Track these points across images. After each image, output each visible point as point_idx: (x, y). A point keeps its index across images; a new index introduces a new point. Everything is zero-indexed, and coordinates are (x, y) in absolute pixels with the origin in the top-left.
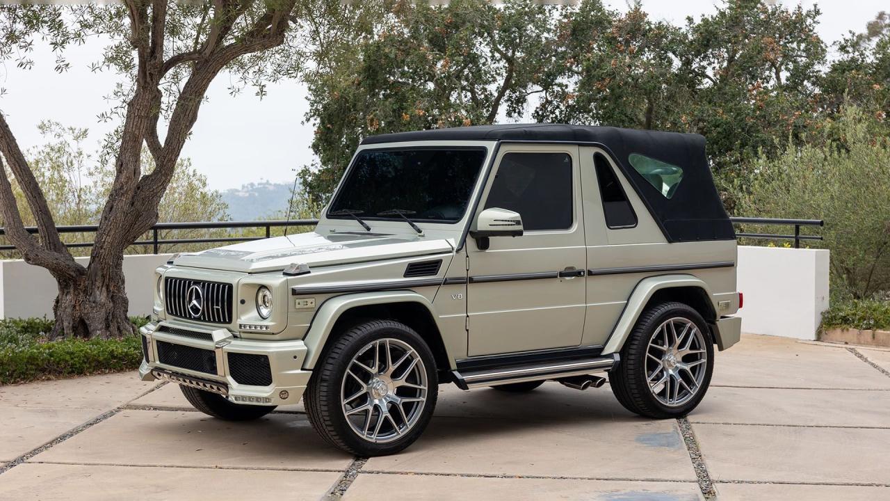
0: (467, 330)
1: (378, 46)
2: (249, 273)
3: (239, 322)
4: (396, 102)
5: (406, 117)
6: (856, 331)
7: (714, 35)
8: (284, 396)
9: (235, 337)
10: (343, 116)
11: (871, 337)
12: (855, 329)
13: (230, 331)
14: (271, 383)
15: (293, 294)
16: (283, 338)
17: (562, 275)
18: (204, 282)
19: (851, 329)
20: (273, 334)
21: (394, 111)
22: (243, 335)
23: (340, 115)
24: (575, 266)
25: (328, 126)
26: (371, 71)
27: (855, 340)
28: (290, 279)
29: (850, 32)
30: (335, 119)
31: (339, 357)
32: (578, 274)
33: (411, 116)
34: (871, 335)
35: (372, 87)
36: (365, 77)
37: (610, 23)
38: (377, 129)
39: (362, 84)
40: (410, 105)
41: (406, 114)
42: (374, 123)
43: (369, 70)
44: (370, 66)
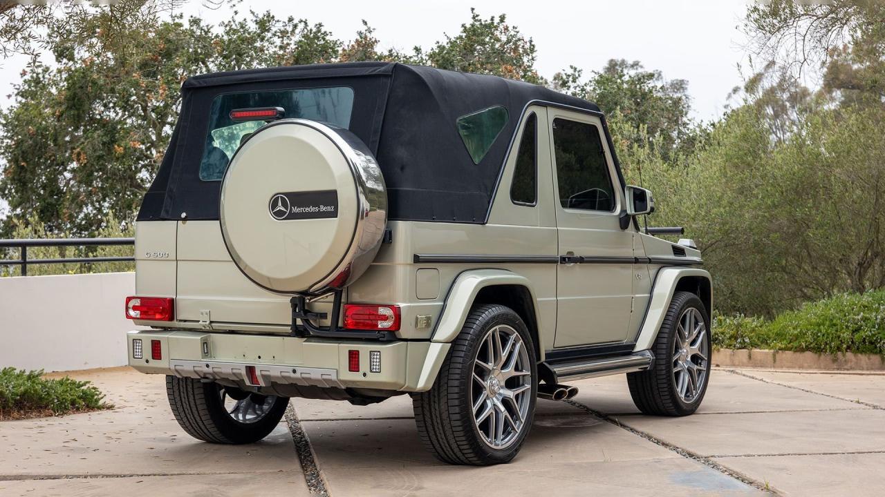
1: (85, 73)
4: (105, 135)
5: (119, 150)
6: (729, 351)
7: (450, 63)
10: (39, 153)
11: (747, 357)
12: (727, 349)
19: (722, 349)
21: (104, 144)
23: (35, 152)
25: (22, 164)
26: (76, 100)
27: (728, 361)
29: (571, 67)
30: (30, 156)
33: (125, 149)
34: (746, 356)
35: (77, 119)
36: (68, 107)
37: (335, 52)
38: (85, 164)
39: (64, 116)
40: (123, 137)
41: (119, 146)
42: (82, 157)
43: (74, 99)
44: (75, 94)
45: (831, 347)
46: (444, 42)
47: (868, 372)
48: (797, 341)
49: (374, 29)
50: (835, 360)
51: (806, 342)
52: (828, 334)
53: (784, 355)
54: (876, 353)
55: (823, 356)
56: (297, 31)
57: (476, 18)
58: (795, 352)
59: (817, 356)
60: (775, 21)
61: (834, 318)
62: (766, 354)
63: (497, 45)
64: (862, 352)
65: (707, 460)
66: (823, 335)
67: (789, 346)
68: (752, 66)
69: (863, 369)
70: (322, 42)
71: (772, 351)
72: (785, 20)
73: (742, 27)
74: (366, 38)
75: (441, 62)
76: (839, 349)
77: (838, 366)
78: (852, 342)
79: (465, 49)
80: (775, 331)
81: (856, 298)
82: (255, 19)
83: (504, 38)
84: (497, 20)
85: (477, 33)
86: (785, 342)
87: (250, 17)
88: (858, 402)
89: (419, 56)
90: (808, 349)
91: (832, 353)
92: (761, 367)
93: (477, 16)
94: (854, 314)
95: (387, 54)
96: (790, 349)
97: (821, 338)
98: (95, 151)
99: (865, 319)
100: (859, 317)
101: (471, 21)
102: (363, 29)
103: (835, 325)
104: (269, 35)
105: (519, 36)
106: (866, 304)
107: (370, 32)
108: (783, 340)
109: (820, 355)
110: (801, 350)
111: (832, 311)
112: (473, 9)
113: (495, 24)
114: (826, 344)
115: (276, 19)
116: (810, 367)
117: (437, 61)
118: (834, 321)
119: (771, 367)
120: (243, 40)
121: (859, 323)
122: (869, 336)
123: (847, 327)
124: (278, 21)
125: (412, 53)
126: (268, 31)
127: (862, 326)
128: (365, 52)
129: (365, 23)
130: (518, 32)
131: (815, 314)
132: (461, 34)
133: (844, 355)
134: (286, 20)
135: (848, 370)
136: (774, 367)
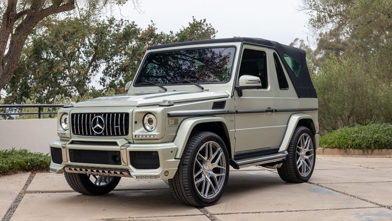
0: (235, 138)
2: (137, 106)
3: (134, 134)
5: (55, 71)
8: (167, 174)
9: (130, 143)
10: (21, 71)
13: (126, 140)
14: (159, 167)
15: (168, 117)
16: (162, 142)
17: (267, 111)
18: (105, 114)
20: (157, 139)
22: (135, 141)
23: (19, 71)
24: (271, 107)
25: (14, 76)
28: (166, 108)
30: (17, 73)
31: (192, 151)
32: (272, 111)
35: (37, 58)
36: (34, 53)
37: (139, 33)
38: (41, 76)
39: (32, 57)
40: (57, 65)
41: (55, 69)
42: (40, 73)
43: (36, 50)
44: (37, 48)
45: (344, 147)
46: (183, 29)
47: (358, 156)
48: (332, 145)
49: (155, 24)
50: (346, 152)
51: (335, 145)
52: (343, 142)
53: (327, 150)
54: (361, 149)
55: (341, 150)
56: (123, 24)
57: (195, 20)
58: (331, 148)
59: (339, 150)
60: (319, 24)
61: (345, 136)
62: (320, 149)
63: (203, 31)
64: (356, 149)
65: (317, 184)
66: (341, 142)
67: (329, 146)
68: (308, 41)
69: (356, 155)
70: (134, 29)
71: (322, 148)
72: (323, 23)
73: (307, 26)
74: (152, 27)
75: (182, 37)
76: (347, 147)
77: (347, 154)
78: (352, 145)
79: (190, 32)
80: (323, 141)
81: (352, 129)
82: (108, 19)
83: (206, 28)
84: (203, 21)
85: (195, 26)
86: (327, 145)
87: (106, 19)
88: (361, 166)
89: (172, 35)
90: (336, 147)
91: (345, 149)
92: (318, 154)
93: (195, 19)
94: (352, 135)
95: (160, 34)
96: (329, 148)
97: (341, 143)
98: (45, 71)
99: (357, 136)
100: (354, 136)
101: (193, 22)
102: (151, 24)
103: (345, 138)
104: (113, 26)
105: (212, 27)
106: (357, 131)
107: (154, 25)
108: (326, 144)
109: (340, 150)
110: (333, 148)
111: (344, 133)
112: (193, 17)
113: (202, 23)
114: (343, 145)
115: (116, 19)
116: (336, 154)
117: (180, 37)
118: (345, 137)
119: (322, 154)
120: (104, 28)
121: (355, 138)
122: (359, 143)
123: (350, 139)
124: (117, 20)
125: (169, 33)
126: (113, 24)
127: (355, 139)
128: (152, 33)
129: (152, 21)
130: (211, 26)
131: (338, 135)
132: (189, 26)
133: (349, 150)
134: (120, 20)
135: (351, 155)
136: (323, 154)
